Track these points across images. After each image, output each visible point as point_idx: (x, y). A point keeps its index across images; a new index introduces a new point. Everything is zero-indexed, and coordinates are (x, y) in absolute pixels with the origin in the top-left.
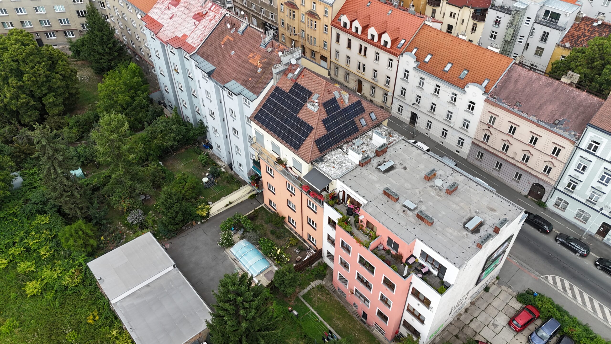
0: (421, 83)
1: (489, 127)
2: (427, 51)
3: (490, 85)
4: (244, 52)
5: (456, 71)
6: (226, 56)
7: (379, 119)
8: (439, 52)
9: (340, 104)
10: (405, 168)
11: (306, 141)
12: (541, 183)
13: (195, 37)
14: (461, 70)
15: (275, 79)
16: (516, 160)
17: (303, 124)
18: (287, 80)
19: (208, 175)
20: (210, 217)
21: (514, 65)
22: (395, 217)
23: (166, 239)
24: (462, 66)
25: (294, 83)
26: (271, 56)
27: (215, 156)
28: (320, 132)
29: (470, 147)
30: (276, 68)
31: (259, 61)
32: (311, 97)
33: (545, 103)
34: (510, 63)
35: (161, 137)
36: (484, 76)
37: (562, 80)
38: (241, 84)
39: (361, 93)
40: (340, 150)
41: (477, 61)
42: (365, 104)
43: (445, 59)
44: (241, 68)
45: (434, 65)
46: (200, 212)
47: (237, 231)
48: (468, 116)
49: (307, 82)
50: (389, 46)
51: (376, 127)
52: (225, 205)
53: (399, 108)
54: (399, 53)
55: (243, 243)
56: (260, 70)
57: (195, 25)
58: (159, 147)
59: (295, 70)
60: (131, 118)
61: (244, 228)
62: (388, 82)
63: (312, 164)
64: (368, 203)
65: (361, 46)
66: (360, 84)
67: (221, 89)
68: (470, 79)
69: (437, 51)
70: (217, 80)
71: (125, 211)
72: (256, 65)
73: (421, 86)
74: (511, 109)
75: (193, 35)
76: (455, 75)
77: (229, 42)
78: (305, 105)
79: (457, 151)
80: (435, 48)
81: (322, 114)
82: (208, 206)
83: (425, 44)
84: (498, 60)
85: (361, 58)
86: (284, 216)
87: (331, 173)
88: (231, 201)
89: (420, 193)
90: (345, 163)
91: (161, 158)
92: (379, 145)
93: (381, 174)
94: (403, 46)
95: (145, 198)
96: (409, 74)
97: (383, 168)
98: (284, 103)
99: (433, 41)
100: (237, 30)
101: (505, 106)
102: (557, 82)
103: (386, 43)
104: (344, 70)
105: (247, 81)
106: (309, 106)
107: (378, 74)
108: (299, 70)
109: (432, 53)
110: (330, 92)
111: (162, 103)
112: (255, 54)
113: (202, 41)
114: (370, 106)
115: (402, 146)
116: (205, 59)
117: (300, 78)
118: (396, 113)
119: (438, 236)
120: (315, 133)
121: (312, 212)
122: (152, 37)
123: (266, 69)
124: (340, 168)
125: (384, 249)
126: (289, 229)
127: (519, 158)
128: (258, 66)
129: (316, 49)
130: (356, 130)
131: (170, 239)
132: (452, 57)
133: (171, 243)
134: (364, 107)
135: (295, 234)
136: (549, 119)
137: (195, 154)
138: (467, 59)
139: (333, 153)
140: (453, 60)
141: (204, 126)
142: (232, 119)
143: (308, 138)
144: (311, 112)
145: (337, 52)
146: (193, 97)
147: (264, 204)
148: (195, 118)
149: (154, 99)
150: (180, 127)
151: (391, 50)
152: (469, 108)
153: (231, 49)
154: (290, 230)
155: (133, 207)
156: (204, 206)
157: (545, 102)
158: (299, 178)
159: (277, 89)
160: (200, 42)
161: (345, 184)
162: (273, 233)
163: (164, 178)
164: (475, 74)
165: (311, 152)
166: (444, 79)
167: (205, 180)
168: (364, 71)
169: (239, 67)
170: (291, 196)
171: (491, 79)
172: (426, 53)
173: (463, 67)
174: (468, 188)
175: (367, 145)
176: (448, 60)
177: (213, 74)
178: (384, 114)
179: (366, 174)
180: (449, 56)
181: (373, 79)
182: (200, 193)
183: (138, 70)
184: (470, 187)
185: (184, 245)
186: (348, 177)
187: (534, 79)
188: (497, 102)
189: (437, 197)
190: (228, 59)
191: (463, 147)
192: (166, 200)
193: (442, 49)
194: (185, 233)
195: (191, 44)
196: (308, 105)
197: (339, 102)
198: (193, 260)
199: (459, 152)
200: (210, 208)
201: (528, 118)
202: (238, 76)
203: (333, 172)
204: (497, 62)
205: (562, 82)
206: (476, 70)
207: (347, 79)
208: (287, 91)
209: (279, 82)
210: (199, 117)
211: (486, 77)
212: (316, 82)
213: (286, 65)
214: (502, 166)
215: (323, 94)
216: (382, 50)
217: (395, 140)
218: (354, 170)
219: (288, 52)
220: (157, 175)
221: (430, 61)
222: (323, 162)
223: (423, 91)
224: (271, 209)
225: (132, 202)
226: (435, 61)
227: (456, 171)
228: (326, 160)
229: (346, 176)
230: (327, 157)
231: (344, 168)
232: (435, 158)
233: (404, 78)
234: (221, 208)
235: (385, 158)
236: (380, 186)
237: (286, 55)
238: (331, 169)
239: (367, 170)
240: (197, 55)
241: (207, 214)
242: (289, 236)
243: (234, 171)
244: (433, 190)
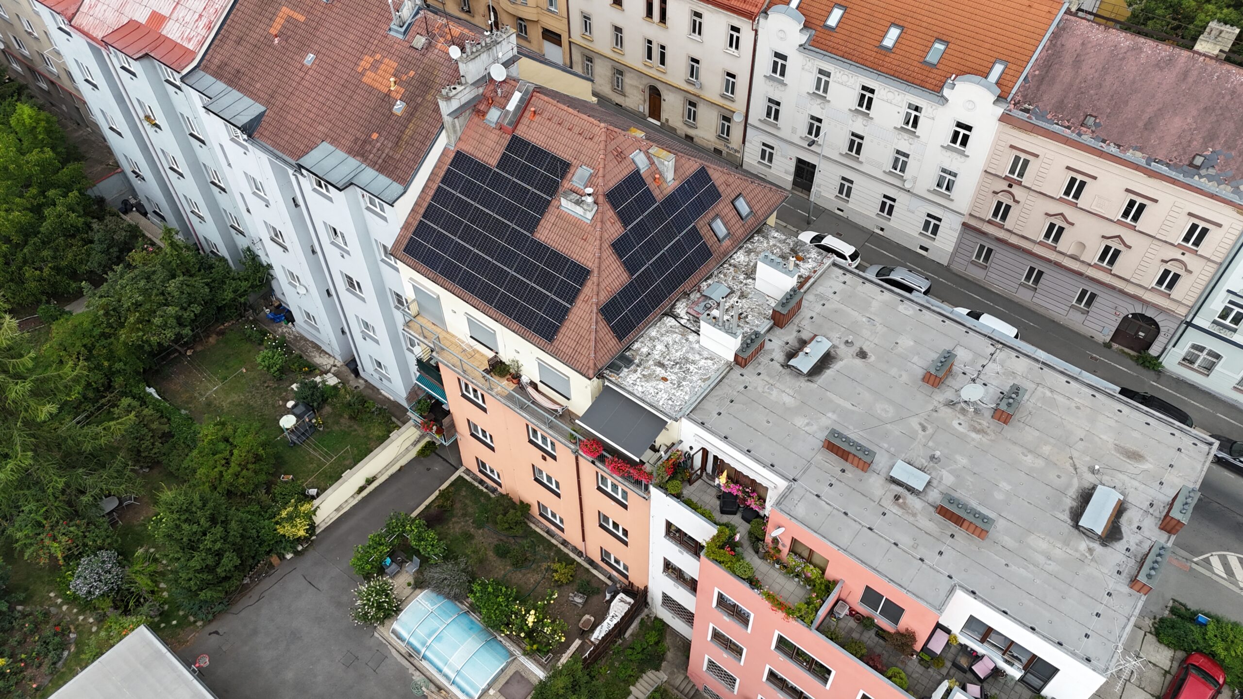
0: (822, 85)
1: (1010, 186)
3: (1008, 77)
4: (343, 54)
5: (915, 45)
6: (292, 69)
7: (759, 213)
9: (652, 186)
10: (862, 354)
11: (574, 310)
12: (1149, 313)
13: (187, 19)
14: (925, 43)
15: (451, 130)
16: (1083, 262)
17: (557, 259)
18: (487, 128)
19: (294, 406)
20: (318, 531)
21: (1067, 16)
22: (878, 522)
23: (199, 624)
24: (928, 32)
25: (509, 137)
26: (426, 61)
27: (306, 340)
28: (610, 280)
29: (956, 235)
30: (448, 98)
31: (392, 79)
32: (569, 176)
33: (1160, 112)
34: (1054, 11)
35: (138, 321)
36: (991, 53)
37: (1198, 47)
38: (350, 152)
39: (659, 120)
40: (670, 321)
41: (969, 15)
43: (880, 15)
44: (340, 103)
45: (854, 35)
46: (286, 530)
47: (401, 564)
48: (952, 162)
49: (550, 133)
51: (752, 237)
52: (356, 489)
53: (764, 151)
54: (756, 10)
55: (423, 602)
56: (399, 107)
58: (137, 349)
59: (507, 97)
60: (41, 269)
61: (417, 553)
62: (731, 87)
63: (599, 376)
64: (789, 489)
66: (655, 96)
67: (291, 172)
68: (954, 65)
70: (276, 145)
71: (61, 562)
72: (386, 90)
73: (821, 93)
74: (1074, 136)
75: (181, 12)
76: (913, 57)
77: (292, 27)
78: (554, 203)
79: (922, 248)
81: (608, 224)
82: (305, 507)
84: (1024, 8)
85: (654, 31)
86: (526, 501)
87: (662, 400)
88: (370, 475)
89: (924, 429)
90: (693, 362)
91: (150, 376)
92: (779, 295)
93: (803, 383)
95: (121, 503)
96: (789, 64)
97: (804, 363)
98: (488, 200)
101: (1057, 128)
102: (1185, 53)
104: (609, 64)
105: (365, 142)
106: (566, 204)
107: (703, 67)
108: (517, 96)
110: (620, 156)
111: (132, 206)
112: (378, 57)
113: (210, 29)
114: (731, 180)
115: (839, 287)
116: (230, 83)
117: (525, 120)
118: (755, 163)
119: (1013, 568)
120: (598, 285)
121: (613, 503)
122: (60, 29)
123: (419, 100)
124: (684, 379)
125: (853, 613)
126: (545, 535)
127: (1093, 254)
128: (393, 94)
129: (528, 13)
130: (705, 253)
131: (210, 621)
132: (898, 10)
133: (217, 633)
134: (716, 184)
135: (562, 547)
136: (1176, 154)
137: (248, 346)
138: (939, 11)
139: (653, 332)
140: (902, 17)
141: (261, 265)
142: (338, 251)
143: (579, 302)
144: (575, 223)
145: (586, 19)
146: (216, 190)
147: (462, 469)
148: (232, 246)
149: (109, 197)
150: (192, 281)
151: (734, 3)
152: (954, 141)
153: (303, 48)
154: (549, 538)
155: (85, 545)
156: (296, 507)
157: (1159, 110)
158: (567, 415)
159: (460, 159)
160: (204, 32)
161: (708, 429)
162: (502, 552)
163: (166, 436)
164: (965, 50)
165: (592, 344)
166: (884, 69)
167: (288, 422)
168: (663, 62)
169: (336, 101)
170: (544, 459)
171: (1011, 59)
173: (931, 33)
174: (1048, 394)
175: (743, 296)
176: (889, 18)
177: (259, 129)
178: (770, 195)
179: (760, 389)
180: (891, 7)
181: (688, 82)
182: (279, 464)
183: (43, 124)
184: (1052, 391)
185: (255, 632)
186: (711, 406)
187: (1123, 51)
188: (1034, 121)
189: (974, 435)
190: (298, 79)
191: (937, 237)
192: (178, 527)
194: (255, 594)
195: (179, 41)
196: (563, 202)
197: (649, 181)
198: (289, 675)
199: (926, 250)
200: (315, 510)
201: (1121, 155)
202: (335, 129)
203: (665, 396)
204: (1020, 13)
205: (1200, 54)
206: (966, 39)
207: (618, 86)
208: (493, 162)
210: (242, 243)
211: (996, 55)
212: (576, 130)
213: (476, 84)
214: (1044, 276)
215: (602, 165)
216: (710, 6)
217: (815, 272)
218: (725, 380)
219: (479, 47)
220: (143, 433)
221: (840, 25)
222: (632, 367)
223: (827, 104)
224: (485, 482)
225: (76, 532)
226: (856, 24)
227: (1000, 346)
228: (638, 357)
229: (707, 405)
230: (639, 349)
231: (694, 379)
232: (934, 311)
233: (774, 75)
234: (346, 501)
235: (799, 331)
236: (808, 424)
237: (472, 57)
238: (659, 387)
239: (759, 374)
240: (202, 73)
241: (307, 531)
242: (549, 555)
243: (366, 381)
244: (958, 415)
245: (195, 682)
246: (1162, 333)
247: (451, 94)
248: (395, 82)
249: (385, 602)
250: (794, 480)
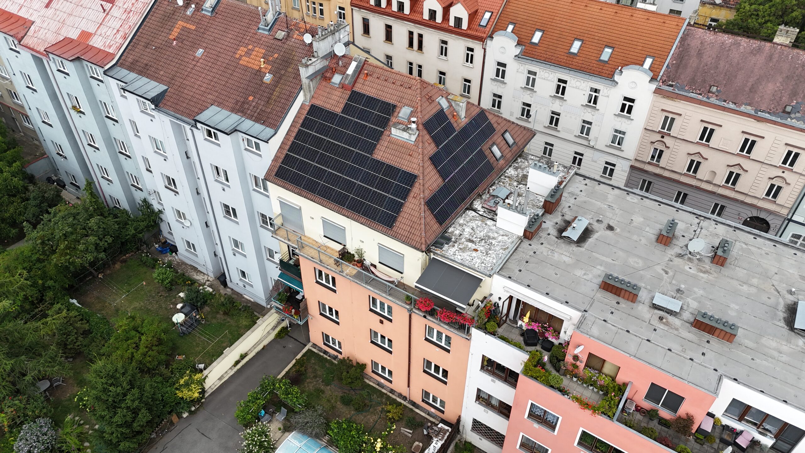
0: (531, 82)
1: (663, 137)
2: (533, 26)
3: (656, 66)
4: (224, 47)
5: (592, 51)
6: (186, 60)
8: (553, 24)
9: (453, 121)
10: (610, 228)
11: (407, 204)
12: (762, 215)
13: (108, 34)
14: (599, 49)
15: (307, 91)
16: (715, 185)
17: (391, 171)
18: (333, 88)
19: (182, 308)
20: (207, 395)
21: (688, 28)
22: (652, 336)
24: (599, 42)
25: (349, 93)
26: (286, 46)
27: (186, 264)
28: (431, 183)
29: (626, 174)
30: (307, 66)
31: (262, 60)
32: (396, 114)
33: (759, 81)
34: (680, 25)
35: (67, 247)
36: (643, 52)
37: (776, 40)
38: (233, 110)
40: (471, 213)
41: (625, 30)
43: (567, 34)
44: (223, 78)
45: (551, 47)
46: (185, 394)
47: (272, 414)
48: (622, 124)
49: (379, 87)
50: (465, 26)
51: (516, 159)
52: (233, 363)
54: (485, 36)
55: (293, 440)
56: (268, 78)
57: (104, 11)
58: (64, 269)
59: (346, 67)
61: (286, 406)
62: (467, 89)
63: (428, 251)
64: (583, 316)
65: (411, 33)
67: (188, 127)
68: (620, 61)
69: (550, 23)
70: (177, 111)
71: (6, 429)
72: (257, 68)
73: (530, 87)
74: (705, 99)
75: (103, 30)
76: (592, 58)
77: (186, 34)
78: (387, 132)
80: (546, 19)
81: (427, 144)
82: (198, 376)
83: (526, 14)
84: (660, 24)
85: (414, 57)
86: (361, 363)
87: (477, 263)
88: (243, 352)
89: (667, 273)
90: (494, 238)
91: (72, 292)
92: (545, 192)
93: (574, 248)
94: (490, 23)
95: (51, 385)
96: (507, 70)
97: (574, 233)
98: (338, 136)
99: (538, 7)
100: (199, 8)
101: (692, 95)
102: (768, 44)
103: (458, 21)
105: (243, 103)
106: (396, 133)
107: (448, 77)
108: (354, 65)
109: (542, 28)
110: (431, 100)
111: (54, 182)
112: (250, 47)
113: (125, 38)
114: (500, 121)
116: (141, 73)
117: (360, 80)
119: (758, 361)
120: (423, 185)
121: (438, 349)
122: (11, 49)
123: (283, 72)
124: (490, 249)
125: (638, 409)
126: (377, 387)
127: (721, 179)
128: (263, 70)
132: (578, 30)
134: (492, 122)
135: (391, 395)
136: (773, 106)
137: (145, 269)
138: (605, 29)
139: (461, 221)
140: (582, 34)
141: (153, 211)
142: (220, 186)
143: (410, 199)
144: (402, 146)
146: (122, 157)
147: (310, 344)
148: (131, 200)
149: (37, 176)
150: (105, 221)
151: (469, 32)
152: (622, 110)
153: (195, 46)
154: (380, 389)
155: (25, 415)
156: (190, 376)
157: (758, 79)
158: (401, 285)
159: (314, 110)
160: (121, 41)
161: (516, 281)
162: (346, 402)
163: (86, 333)
164: (625, 52)
165: (423, 226)
166: (573, 67)
167: (179, 318)
168: (420, 76)
169: (221, 78)
170: (381, 322)
171: (655, 55)
172: (532, 29)
173: (602, 42)
174: (744, 246)
176: (573, 36)
177: (164, 101)
178: (525, 132)
179: (545, 254)
180: (573, 29)
182: (174, 350)
184: (746, 244)
186: (513, 266)
187: (728, 45)
188: (677, 91)
189: (702, 275)
190: (191, 66)
192: (105, 390)
193: (558, 18)
194: (159, 446)
195: (102, 48)
196: (394, 131)
197: (450, 117)
200: (205, 379)
201: (738, 109)
202: (221, 96)
203: (479, 261)
204: (658, 27)
205: (778, 44)
206: (626, 45)
208: (338, 110)
209: (316, 96)
210: (139, 196)
211: (646, 53)
212: (399, 83)
213: (325, 57)
214: (688, 197)
215: (419, 104)
216: (453, 35)
217: (565, 178)
218: (519, 249)
219: (326, 32)
220: (69, 330)
221: (541, 41)
222: (451, 244)
223: (534, 94)
224: (328, 353)
225: (20, 404)
226: (551, 40)
227: (702, 218)
228: (453, 237)
229: (509, 265)
230: (453, 232)
231: (497, 249)
232: (651, 199)
233: (497, 78)
234: (226, 372)
235: (563, 216)
236: (585, 274)
237: (322, 38)
238: (473, 255)
239: (542, 244)
240: (119, 68)
241: (200, 393)
242: (381, 401)
243: (232, 290)
244: (687, 263)
246: (771, 229)
247: (308, 63)
248: (264, 62)
249: (265, 441)
250: (585, 311)
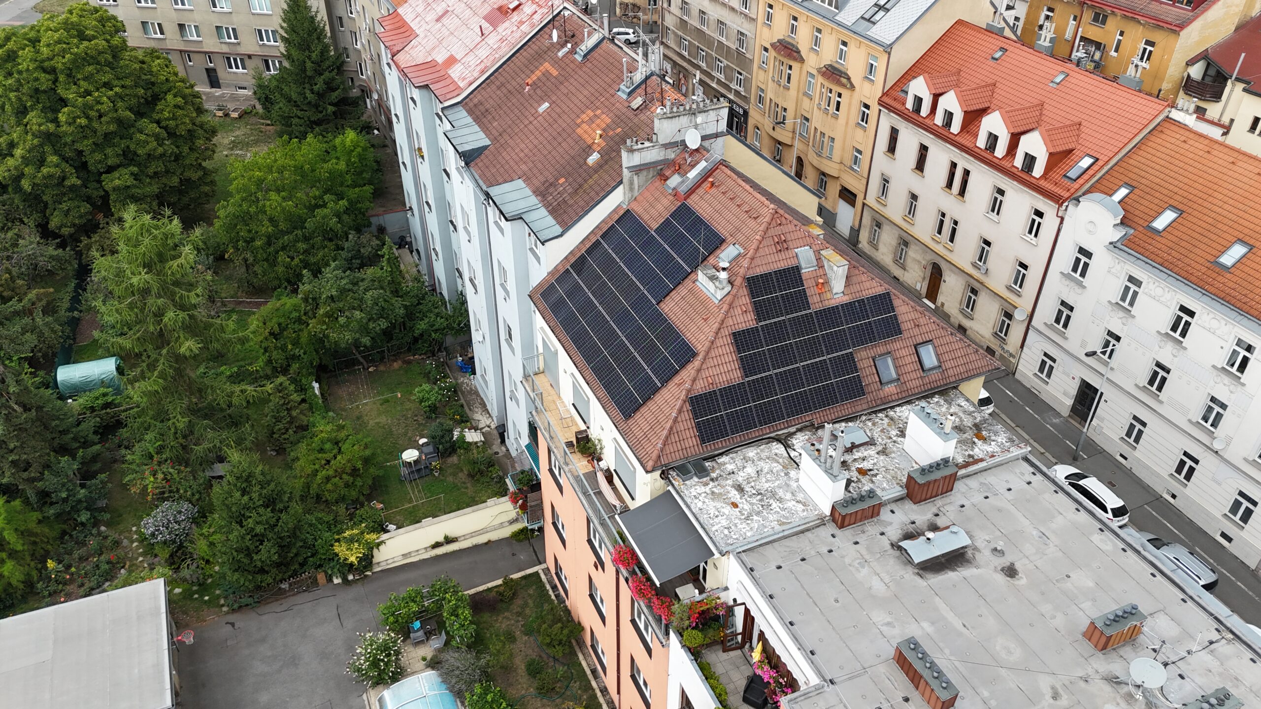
0: (1129, 296)
2: (1166, 199)
4: (572, 106)
6: (527, 113)
7: (951, 372)
8: (1205, 204)
9: (812, 292)
10: (1011, 572)
11: (664, 391)
13: (470, 64)
15: (627, 187)
18: (663, 192)
19: (425, 444)
20: (374, 569)
23: (225, 609)
25: (679, 204)
26: (636, 120)
27: (478, 395)
28: (716, 371)
30: (631, 151)
31: (600, 133)
32: (718, 251)
35: (327, 315)
38: (537, 192)
39: (934, 303)
40: (778, 448)
42: (904, 309)
43: (1225, 228)
44: (549, 147)
45: (1183, 244)
46: (340, 549)
47: (428, 635)
49: (718, 207)
50: (1038, 170)
51: (932, 396)
52: (432, 543)
53: (1043, 363)
54: (1066, 195)
55: (428, 680)
56: (594, 158)
57: (483, 35)
58: (319, 341)
59: (693, 166)
60: (292, 258)
61: (447, 633)
62: (1020, 280)
63: (664, 475)
64: (818, 689)
65: (954, 165)
66: (936, 276)
67: (482, 200)
69: (1200, 201)
72: (590, 142)
73: (1126, 304)
75: (469, 57)
77: (545, 79)
78: (692, 276)
79: (1224, 535)
80: (1195, 192)
81: (738, 311)
82: (370, 536)
83: (1162, 176)
85: (950, 204)
86: (582, 623)
87: (720, 526)
88: (452, 534)
90: (780, 500)
91: (322, 372)
92: (925, 461)
93: (909, 575)
94: (1086, 177)
96: (1092, 263)
97: (919, 551)
99: (1191, 169)
100: (573, 51)
103: (1030, 160)
104: (896, 232)
105: (551, 184)
106: (702, 279)
107: (993, 251)
109: (1180, 206)
111: (406, 243)
112: (598, 112)
113: (483, 72)
114: (922, 321)
115: (1018, 484)
116: (477, 120)
117: (700, 191)
118: (1030, 375)
120: (699, 372)
121: (643, 647)
122: (388, 63)
123: (613, 154)
124: (758, 513)
126: (588, 672)
128: (595, 146)
129: (831, 168)
130: (855, 389)
131: (234, 611)
132: (1251, 226)
133: (233, 625)
134: (901, 319)
135: (599, 694)
139: (751, 452)
140: (1255, 235)
143: (671, 385)
144: (703, 301)
145: (886, 181)
146: (450, 228)
147: (544, 567)
148: (452, 288)
149: (390, 230)
151: (1042, 183)
153: (543, 97)
154: (590, 677)
156: (362, 533)
159: (627, 218)
160: (476, 74)
161: (754, 580)
162: (534, 670)
165: (665, 432)
166: (1212, 289)
167: (410, 455)
168: (952, 240)
169: (547, 145)
170: (596, 565)
172: (1161, 204)
175: (884, 452)
176: (1236, 233)
177: (478, 160)
178: (973, 357)
179: (847, 560)
180: (1241, 221)
181: (974, 265)
183: (359, 149)
185: (263, 640)
186: (774, 555)
190: (527, 122)
191: (1247, 527)
193: (1220, 196)
194: (286, 603)
195: (456, 80)
196: (701, 275)
197: (808, 283)
198: (264, 698)
199: (1229, 540)
200: (379, 544)
202: (534, 169)
203: (725, 523)
207: (900, 260)
208: (654, 225)
209: (640, 198)
210: (458, 284)
212: (745, 208)
213: (668, 146)
215: (754, 246)
216: (1015, 183)
217: (993, 456)
218: (808, 534)
219: (681, 108)
220: (282, 415)
221: (1169, 229)
222: (705, 479)
223: (1130, 320)
224: (558, 590)
225: (175, 476)
226: (1190, 232)
227: (1230, 636)
228: (718, 472)
229: (768, 550)
230: (725, 464)
231: (771, 517)
232: (1145, 558)
233: (1073, 274)
234: (418, 551)
235: (937, 515)
236: (888, 624)
237: (669, 115)
238: (723, 510)
239: (856, 543)
240: (461, 108)
241: (360, 560)
242: (581, 696)
243: (508, 450)
244: (1119, 700)
245: (166, 652)
247: (635, 147)
248: (601, 136)
249: (383, 660)
250: (832, 682)
